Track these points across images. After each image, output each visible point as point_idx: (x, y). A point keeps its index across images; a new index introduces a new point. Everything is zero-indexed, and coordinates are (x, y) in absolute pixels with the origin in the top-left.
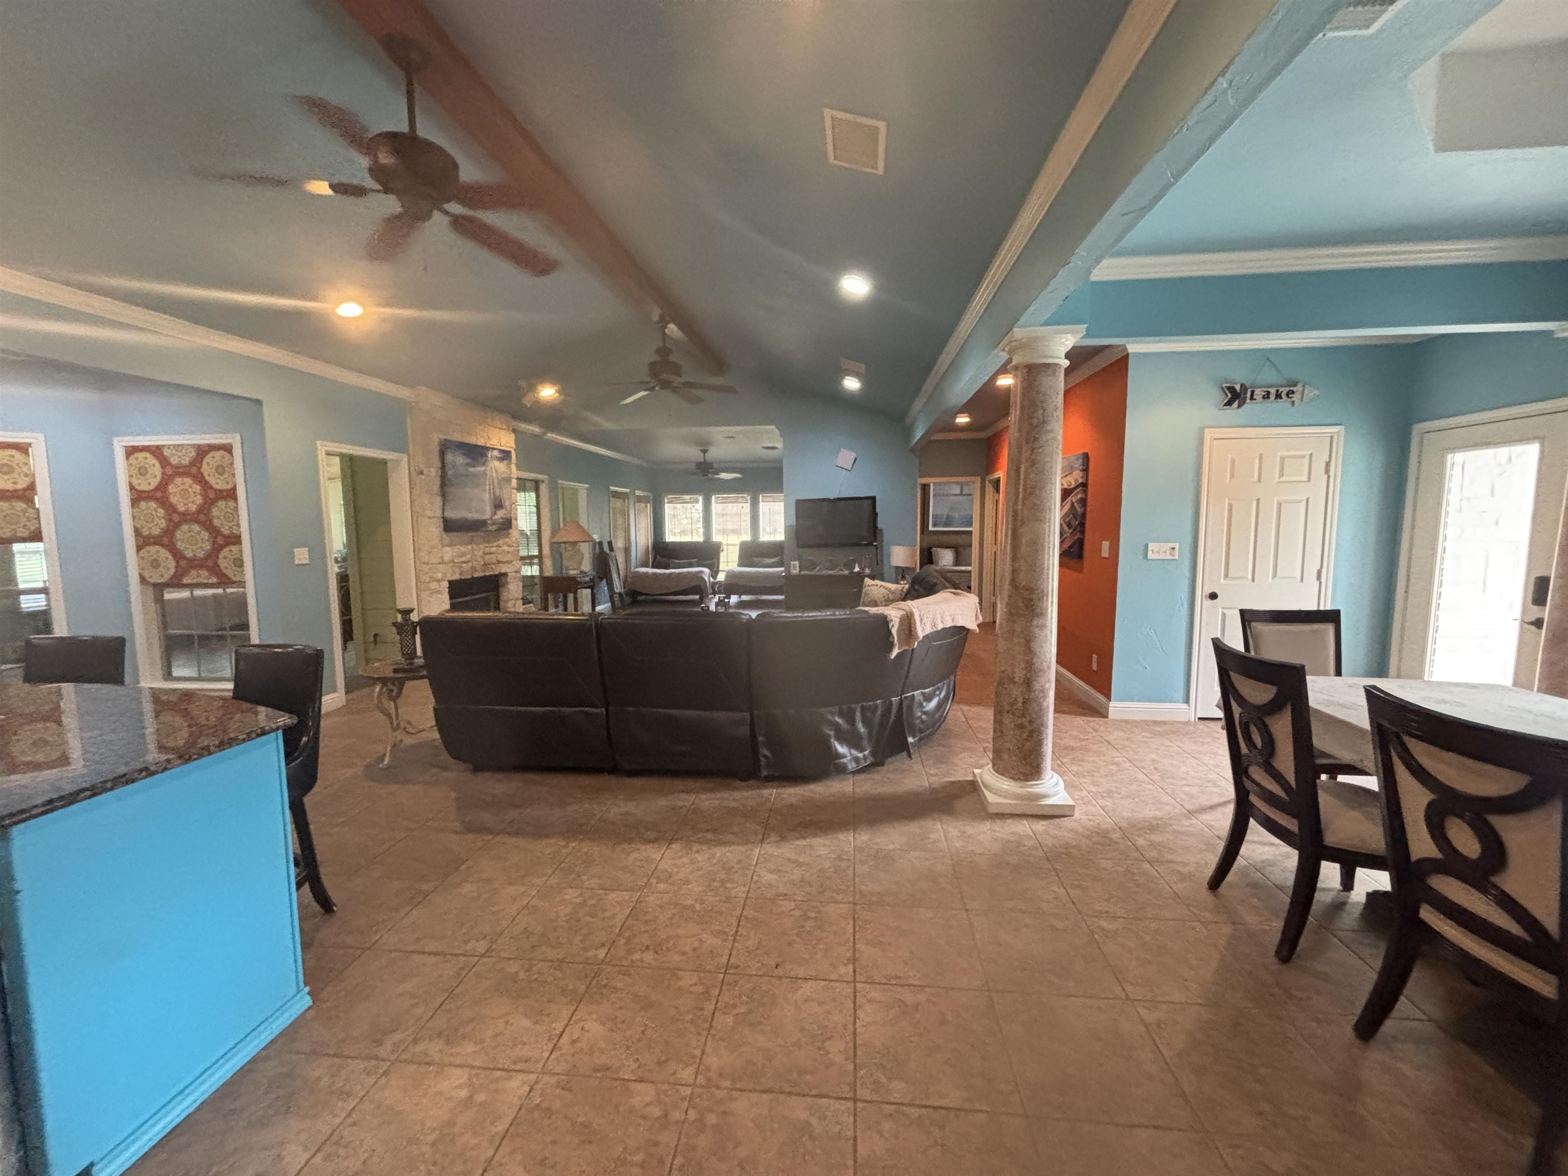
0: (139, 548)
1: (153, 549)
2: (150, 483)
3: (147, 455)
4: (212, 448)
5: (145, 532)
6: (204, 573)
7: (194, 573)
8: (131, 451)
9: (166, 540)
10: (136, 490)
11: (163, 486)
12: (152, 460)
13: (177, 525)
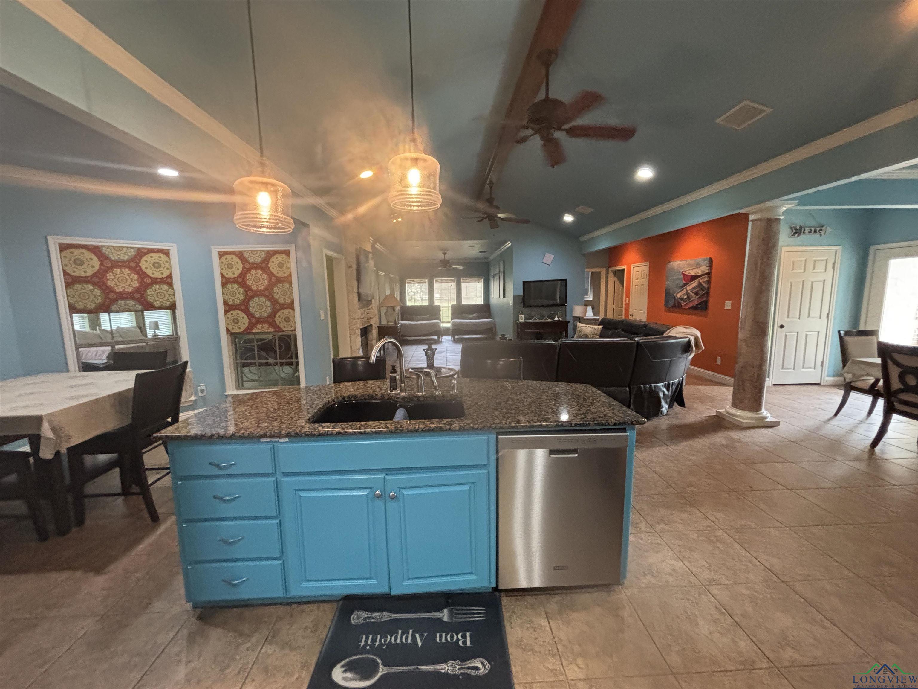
0: (226, 312)
1: (235, 313)
2: (235, 273)
3: (234, 257)
4: (277, 252)
5: (230, 302)
6: (266, 326)
7: (259, 326)
8: (222, 255)
9: (244, 307)
10: (226, 278)
11: (243, 275)
12: (236, 259)
13: (251, 298)
